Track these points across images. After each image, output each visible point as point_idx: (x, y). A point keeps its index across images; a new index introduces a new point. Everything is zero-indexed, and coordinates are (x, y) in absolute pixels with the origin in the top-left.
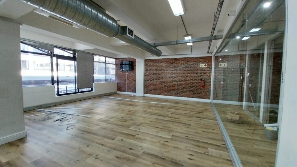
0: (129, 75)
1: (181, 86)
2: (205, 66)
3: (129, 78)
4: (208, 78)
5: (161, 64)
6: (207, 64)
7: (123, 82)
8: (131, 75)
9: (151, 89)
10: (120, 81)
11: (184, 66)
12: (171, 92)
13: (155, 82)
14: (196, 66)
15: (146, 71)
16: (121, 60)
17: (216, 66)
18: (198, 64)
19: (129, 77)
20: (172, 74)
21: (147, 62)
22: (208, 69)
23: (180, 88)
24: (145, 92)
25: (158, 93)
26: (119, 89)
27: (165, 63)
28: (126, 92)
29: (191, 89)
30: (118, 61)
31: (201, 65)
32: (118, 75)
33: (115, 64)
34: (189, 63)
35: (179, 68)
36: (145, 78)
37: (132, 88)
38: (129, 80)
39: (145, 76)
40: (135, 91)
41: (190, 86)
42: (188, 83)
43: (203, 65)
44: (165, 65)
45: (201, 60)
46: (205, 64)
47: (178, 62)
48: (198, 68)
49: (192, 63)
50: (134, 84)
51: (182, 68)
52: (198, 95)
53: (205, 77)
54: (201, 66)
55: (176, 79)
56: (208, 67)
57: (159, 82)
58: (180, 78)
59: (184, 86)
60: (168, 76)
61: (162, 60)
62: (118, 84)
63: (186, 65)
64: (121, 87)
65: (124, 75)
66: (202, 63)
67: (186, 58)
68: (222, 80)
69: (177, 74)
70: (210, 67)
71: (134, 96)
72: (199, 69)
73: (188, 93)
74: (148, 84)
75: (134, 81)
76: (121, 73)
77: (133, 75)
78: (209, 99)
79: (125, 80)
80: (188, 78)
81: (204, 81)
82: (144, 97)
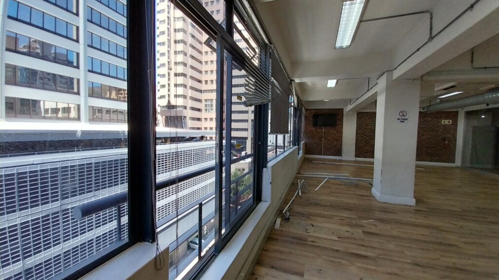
0: (327, 132)
3: (326, 137)
4: (452, 138)
6: (451, 121)
7: (316, 142)
8: (330, 132)
9: (366, 151)
10: (311, 141)
14: (436, 123)
15: (358, 127)
16: (315, 111)
18: (440, 120)
19: (327, 135)
21: (360, 115)
22: (453, 127)
24: (357, 156)
26: (308, 150)
28: (322, 155)
29: (429, 151)
30: (308, 112)
31: (443, 121)
32: (307, 131)
34: (425, 119)
36: (357, 137)
37: (332, 150)
38: (328, 139)
39: (357, 133)
40: (338, 152)
41: (427, 147)
42: (424, 144)
43: (446, 122)
45: (442, 115)
46: (448, 121)
48: (439, 124)
49: (430, 119)
52: (438, 158)
53: (449, 136)
54: (443, 123)
56: (452, 124)
62: (306, 144)
64: (312, 149)
65: (318, 132)
66: (445, 119)
70: (455, 124)
71: (341, 161)
72: (440, 126)
73: (424, 155)
74: (362, 145)
75: (337, 140)
76: (314, 129)
77: (335, 132)
78: (454, 162)
79: (320, 139)
80: (425, 136)
81: (449, 141)
82: (356, 162)
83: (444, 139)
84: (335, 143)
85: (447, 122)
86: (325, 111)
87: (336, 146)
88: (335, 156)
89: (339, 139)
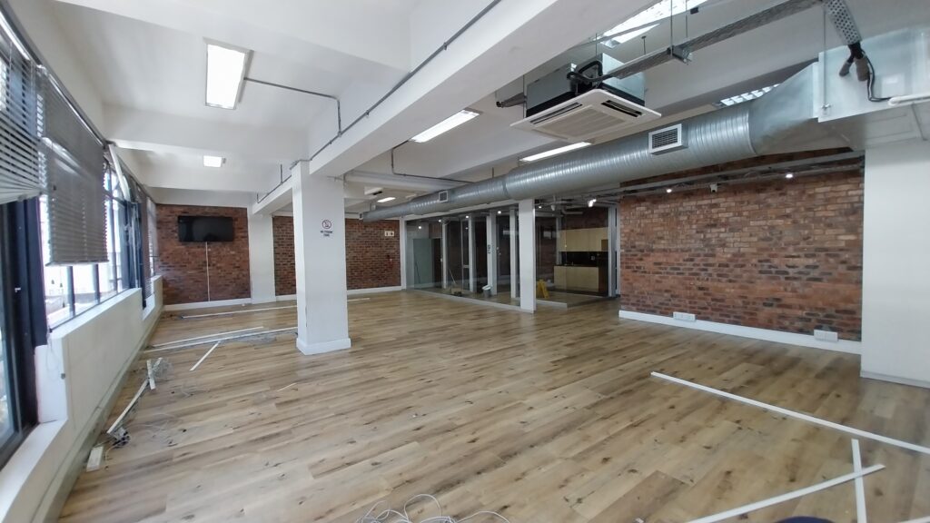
0: (215, 253)
1: (357, 269)
2: (392, 234)
3: (214, 262)
4: (396, 254)
7: (190, 275)
8: (222, 254)
10: (178, 273)
11: (360, 234)
14: (378, 235)
15: (277, 242)
16: (182, 209)
18: (382, 231)
19: (215, 259)
21: (278, 222)
22: (396, 240)
23: (356, 274)
24: (278, 292)
26: (173, 296)
28: (207, 300)
29: (374, 273)
30: (164, 211)
31: (386, 232)
32: (165, 254)
34: (367, 229)
35: (352, 237)
36: (276, 259)
37: (230, 288)
38: (218, 268)
39: (276, 253)
40: (245, 291)
41: (372, 268)
42: (368, 264)
43: (389, 234)
45: (384, 225)
48: (382, 237)
49: (372, 229)
50: (236, 276)
51: (356, 237)
53: (393, 251)
54: (386, 235)
56: (395, 237)
58: (355, 254)
59: (362, 269)
62: (165, 283)
63: (364, 232)
64: (182, 291)
65: (194, 255)
66: (388, 230)
70: (397, 236)
71: (249, 306)
72: (383, 239)
73: (369, 280)
74: (286, 273)
75: (238, 267)
76: (183, 247)
77: (233, 253)
78: (400, 285)
79: (201, 268)
80: (368, 254)
81: (393, 258)
82: (278, 303)
83: (388, 257)
84: (235, 273)
85: (389, 232)
86: (207, 210)
87: (238, 279)
88: (237, 298)
89: (243, 265)
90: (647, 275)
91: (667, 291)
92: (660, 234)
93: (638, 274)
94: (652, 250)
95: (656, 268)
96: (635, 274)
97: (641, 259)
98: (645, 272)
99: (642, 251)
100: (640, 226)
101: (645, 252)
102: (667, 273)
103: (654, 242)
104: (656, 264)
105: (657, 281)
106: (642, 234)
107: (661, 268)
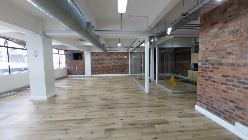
0: (78, 63)
1: (114, 68)
2: (126, 57)
4: (128, 63)
5: (102, 55)
6: (127, 56)
7: (73, 68)
8: (80, 63)
9: (96, 71)
10: (70, 67)
11: (115, 57)
12: (109, 72)
13: (98, 67)
15: (92, 60)
16: (70, 51)
17: (131, 57)
19: (78, 64)
20: (109, 61)
21: (92, 54)
23: (114, 69)
24: (92, 74)
25: (101, 73)
26: (70, 73)
27: (105, 55)
28: (76, 75)
29: (120, 69)
30: (67, 52)
31: (124, 56)
32: (68, 63)
33: (65, 55)
34: (118, 55)
35: (113, 58)
36: (91, 64)
37: (81, 72)
38: (79, 66)
39: (91, 63)
42: (118, 66)
43: (125, 57)
44: (104, 56)
45: (124, 54)
47: (112, 54)
48: (123, 58)
49: (119, 55)
50: (82, 69)
51: (114, 58)
52: (124, 72)
53: (126, 62)
54: (124, 57)
55: (111, 64)
56: (127, 58)
57: (101, 66)
58: (114, 63)
59: (116, 68)
60: (107, 62)
61: (103, 53)
62: (68, 70)
63: (117, 56)
64: (71, 72)
65: (74, 63)
66: (125, 55)
67: (117, 52)
68: (134, 64)
69: (112, 61)
70: (128, 57)
71: (84, 77)
73: (118, 72)
74: (94, 68)
75: (83, 66)
76: (71, 61)
77: (82, 62)
78: (129, 73)
79: (75, 66)
80: (118, 63)
81: (126, 65)
82: (92, 77)
84: (83, 68)
85: (125, 56)
86: (76, 51)
87: (83, 69)
88: (83, 74)
90: (216, 84)
91: (231, 101)
92: (229, 50)
93: (209, 82)
94: (221, 64)
95: (224, 80)
96: (206, 81)
97: (212, 71)
98: (214, 82)
99: (213, 64)
100: (212, 44)
101: (216, 66)
102: (234, 86)
103: (223, 58)
104: (223, 76)
105: (224, 91)
106: (214, 51)
107: (228, 80)
